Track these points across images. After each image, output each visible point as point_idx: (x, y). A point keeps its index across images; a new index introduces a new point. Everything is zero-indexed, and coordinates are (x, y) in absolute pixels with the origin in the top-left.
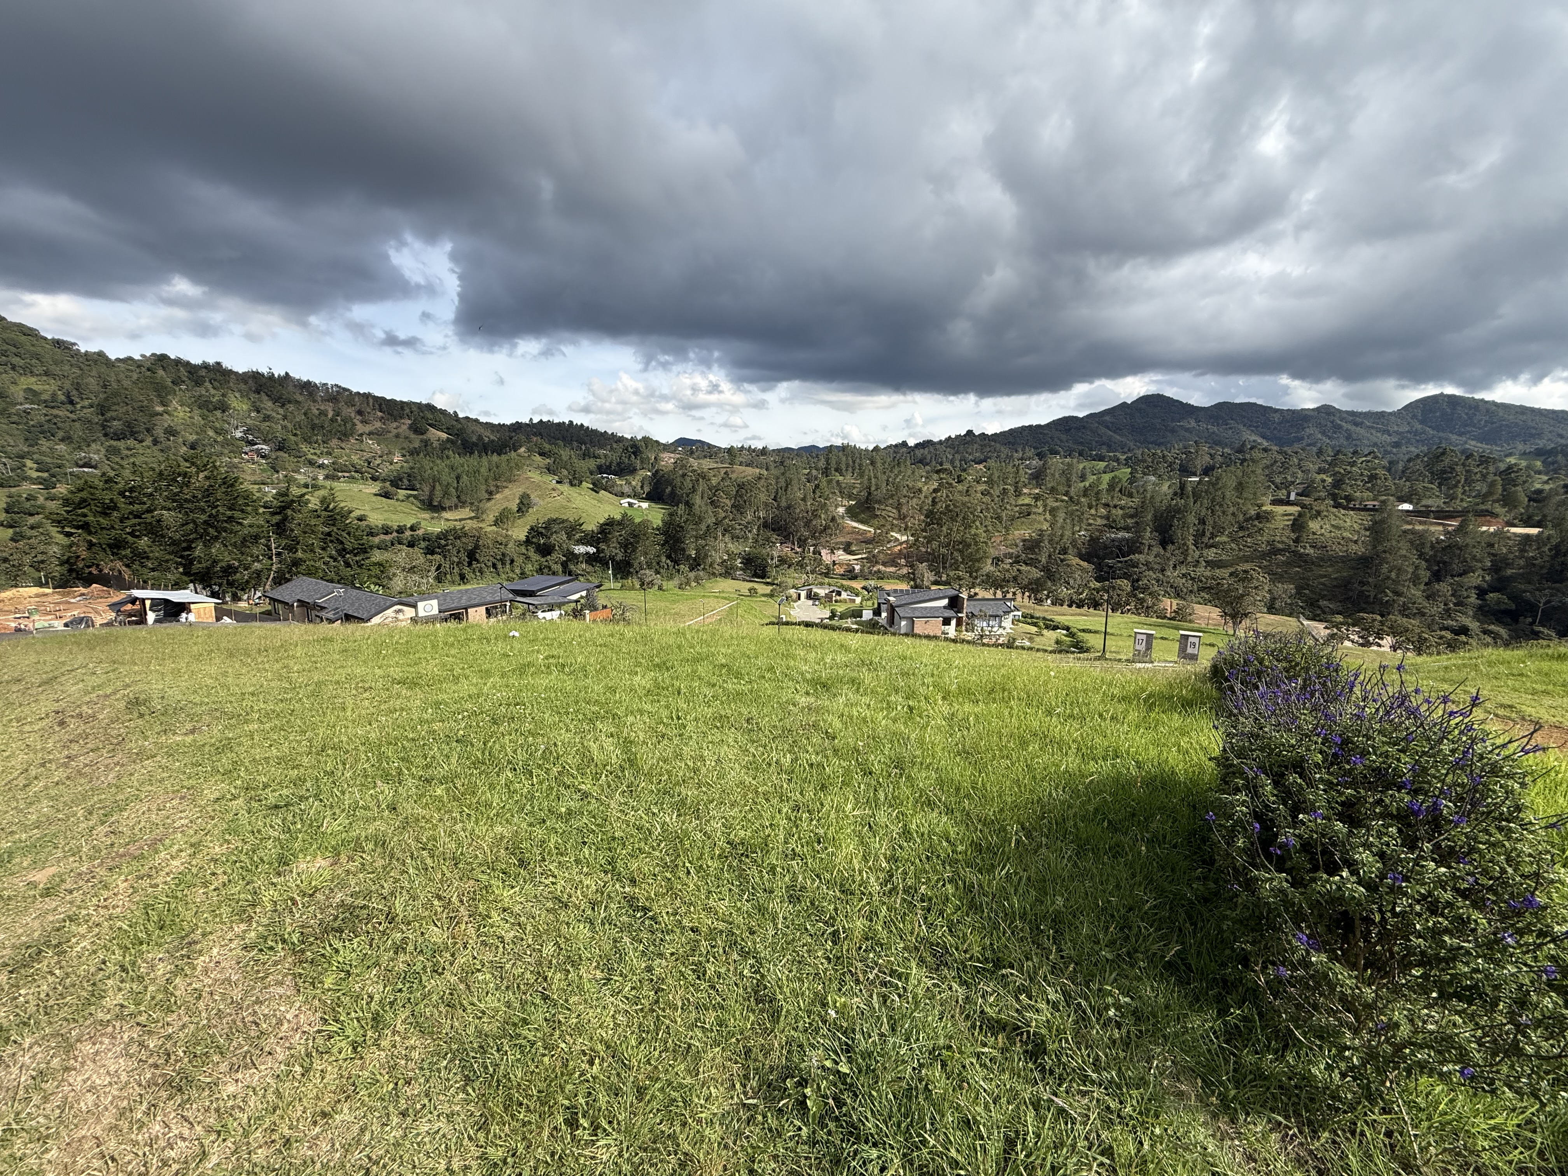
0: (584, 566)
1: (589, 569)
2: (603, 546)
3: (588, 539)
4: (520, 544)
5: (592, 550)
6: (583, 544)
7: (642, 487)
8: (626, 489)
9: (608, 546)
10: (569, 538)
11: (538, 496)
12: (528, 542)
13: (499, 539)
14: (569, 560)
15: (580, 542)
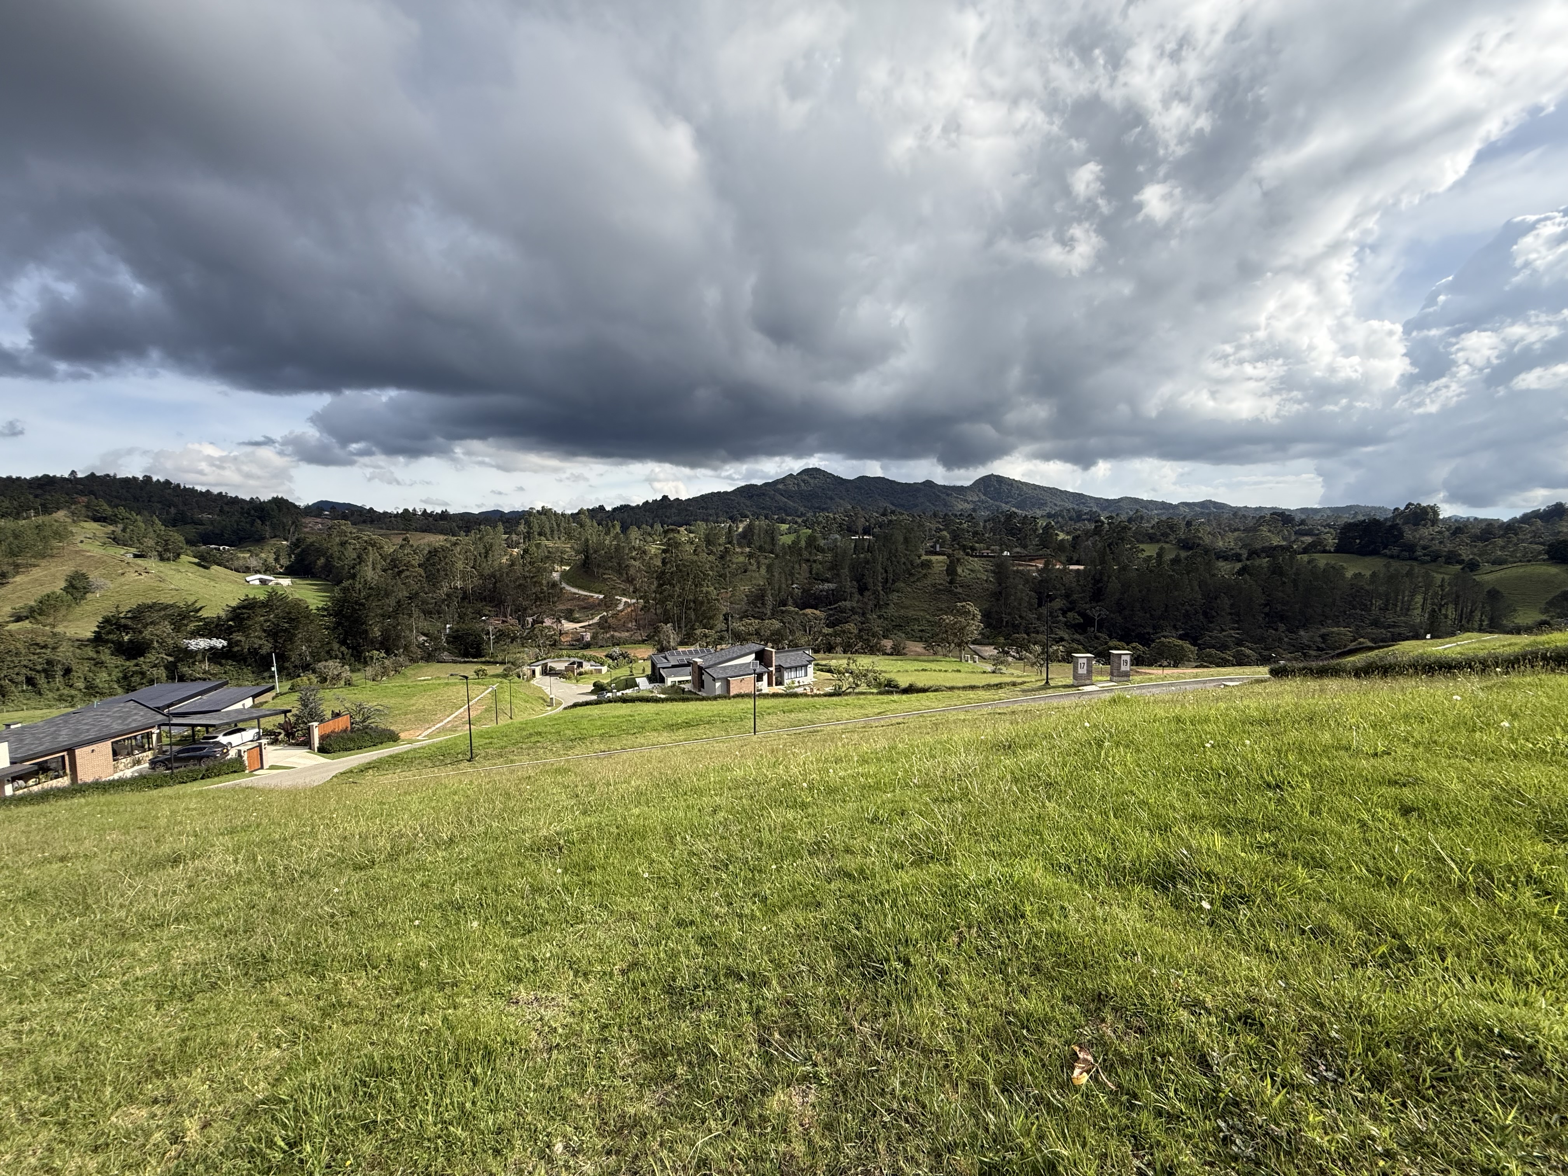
0: (206, 666)
1: (215, 669)
2: (237, 637)
3: (210, 629)
4: (82, 644)
5: (219, 643)
6: (202, 636)
7: (277, 560)
8: (253, 562)
9: (247, 636)
10: (177, 629)
11: (102, 576)
12: (98, 640)
13: (40, 640)
14: (178, 660)
15: (196, 634)
